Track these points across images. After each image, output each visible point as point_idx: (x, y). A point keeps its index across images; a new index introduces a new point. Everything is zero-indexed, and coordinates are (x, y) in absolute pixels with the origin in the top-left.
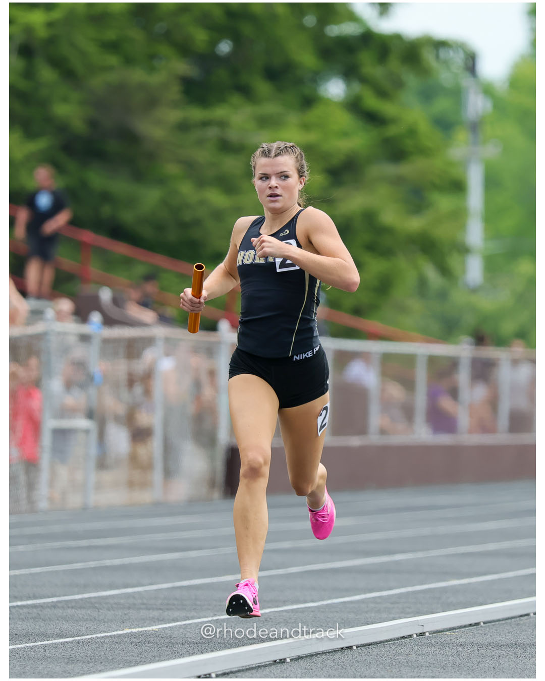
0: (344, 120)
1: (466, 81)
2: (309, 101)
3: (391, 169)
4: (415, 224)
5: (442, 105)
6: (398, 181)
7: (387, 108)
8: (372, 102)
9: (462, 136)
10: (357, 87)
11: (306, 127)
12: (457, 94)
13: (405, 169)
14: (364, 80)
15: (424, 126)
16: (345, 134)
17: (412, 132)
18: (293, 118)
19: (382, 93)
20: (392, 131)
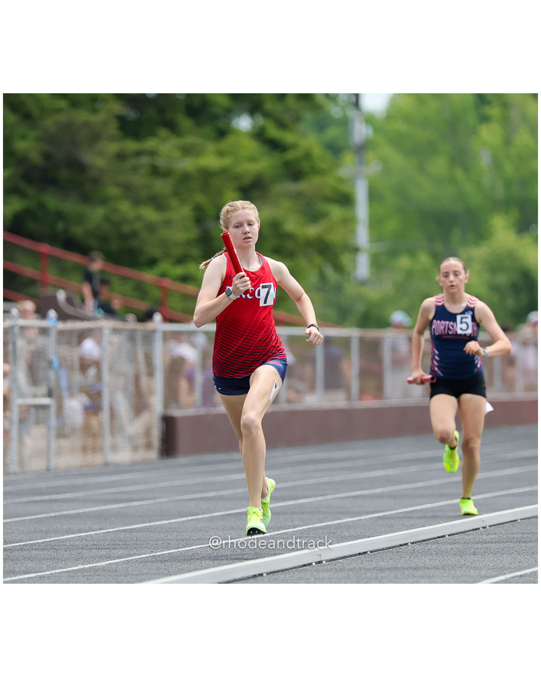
0: (251, 147)
1: (351, 113)
2: (222, 133)
3: (292, 187)
4: (312, 231)
5: (332, 133)
6: (298, 196)
7: (287, 137)
8: (273, 132)
9: (349, 159)
10: (261, 121)
11: (221, 154)
12: (345, 123)
13: (303, 186)
14: (266, 115)
15: (317, 151)
16: (252, 159)
17: (308, 156)
18: (211, 147)
19: (282, 125)
20: (291, 155)
